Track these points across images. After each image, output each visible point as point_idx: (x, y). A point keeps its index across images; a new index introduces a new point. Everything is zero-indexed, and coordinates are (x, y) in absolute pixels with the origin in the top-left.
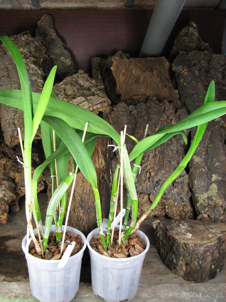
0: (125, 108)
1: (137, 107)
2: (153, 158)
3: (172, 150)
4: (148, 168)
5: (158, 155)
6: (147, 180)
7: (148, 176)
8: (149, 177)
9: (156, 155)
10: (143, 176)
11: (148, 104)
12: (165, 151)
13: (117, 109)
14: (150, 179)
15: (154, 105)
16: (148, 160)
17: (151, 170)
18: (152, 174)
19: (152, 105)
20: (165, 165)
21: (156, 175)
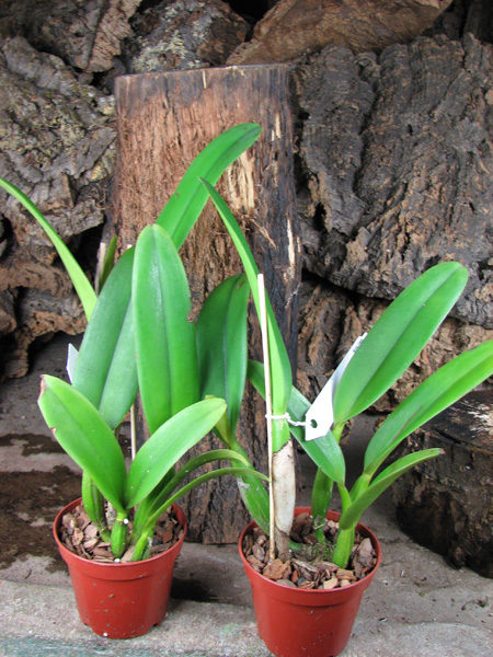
0: (346, 58)
1: (382, 57)
2: (420, 192)
3: (482, 173)
4: (401, 221)
5: (437, 187)
6: (398, 255)
7: (401, 243)
8: (405, 248)
9: (428, 186)
10: (384, 242)
11: (414, 46)
12: (461, 174)
13: (320, 61)
14: (409, 253)
15: (433, 44)
16: (402, 198)
17: (409, 228)
18: (414, 237)
19: (427, 47)
20: (456, 216)
21: (427, 244)
